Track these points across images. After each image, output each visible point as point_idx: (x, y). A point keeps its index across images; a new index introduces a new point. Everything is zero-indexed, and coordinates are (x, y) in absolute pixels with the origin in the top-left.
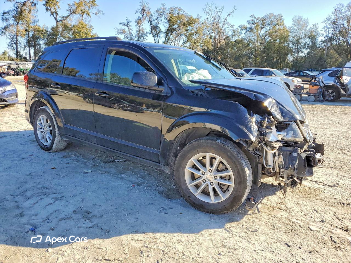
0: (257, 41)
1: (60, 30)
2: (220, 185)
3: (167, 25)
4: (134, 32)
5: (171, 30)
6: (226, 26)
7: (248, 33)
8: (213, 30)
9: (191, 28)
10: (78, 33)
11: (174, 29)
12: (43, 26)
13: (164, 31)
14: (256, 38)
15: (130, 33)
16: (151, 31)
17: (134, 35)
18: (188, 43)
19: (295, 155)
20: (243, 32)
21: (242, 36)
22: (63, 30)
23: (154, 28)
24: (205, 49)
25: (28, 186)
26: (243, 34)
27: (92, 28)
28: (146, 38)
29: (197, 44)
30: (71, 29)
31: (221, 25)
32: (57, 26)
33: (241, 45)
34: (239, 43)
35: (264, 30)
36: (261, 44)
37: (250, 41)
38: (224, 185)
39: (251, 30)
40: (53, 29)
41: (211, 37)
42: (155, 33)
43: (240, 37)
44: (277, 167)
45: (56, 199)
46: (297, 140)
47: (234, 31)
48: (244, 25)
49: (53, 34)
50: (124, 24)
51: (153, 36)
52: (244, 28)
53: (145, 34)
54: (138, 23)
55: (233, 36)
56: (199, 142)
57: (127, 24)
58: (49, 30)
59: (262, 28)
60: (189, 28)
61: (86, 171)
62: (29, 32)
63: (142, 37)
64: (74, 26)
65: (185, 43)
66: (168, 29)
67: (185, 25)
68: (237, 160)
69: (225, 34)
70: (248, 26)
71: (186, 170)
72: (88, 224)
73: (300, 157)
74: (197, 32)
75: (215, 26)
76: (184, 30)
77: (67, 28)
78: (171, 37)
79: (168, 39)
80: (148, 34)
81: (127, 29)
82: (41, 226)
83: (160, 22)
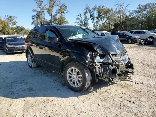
0: (143, 17)
1: (53, 20)
2: (78, 80)
3: (98, 14)
4: (83, 18)
5: (99, 16)
6: (126, 11)
7: (137, 13)
8: (120, 14)
9: (109, 14)
10: (60, 21)
11: (101, 16)
12: (47, 20)
13: (96, 17)
14: (141, 15)
15: (81, 19)
16: (91, 17)
17: (83, 20)
18: (108, 21)
19: (108, 68)
20: (135, 13)
21: (134, 15)
22: (54, 21)
23: (92, 16)
24: (115, 23)
25: (18, 80)
26: (135, 14)
27: (65, 18)
28: (88, 20)
29: (112, 21)
30: (57, 20)
31: (123, 11)
32: (52, 19)
33: (133, 20)
34: (132, 19)
35: (146, 11)
36: (144, 18)
37: (139, 17)
38: (80, 80)
39: (139, 12)
40: (50, 20)
41: (119, 17)
42: (92, 18)
43: (134, 16)
44: (101, 73)
45: (24, 84)
46: (110, 62)
47: (131, 13)
48: (135, 10)
49: (50, 22)
50: (79, 15)
51: (91, 19)
52: (135, 11)
53: (88, 19)
54: (85, 15)
55: (130, 15)
56: (70, 63)
57: (80, 15)
58: (49, 21)
59: (145, 10)
60: (108, 14)
61: (40, 75)
62: (42, 23)
63: (86, 20)
64: (58, 19)
65: (106, 21)
66: (98, 16)
67: (106, 13)
68: (82, 70)
69: (125, 15)
70: (137, 10)
71: (67, 75)
72: (30, 92)
73: (110, 69)
74: (111, 16)
75: (120, 11)
76: (105, 15)
77: (55, 19)
78: (100, 19)
79: (98, 20)
80: (89, 19)
81: (80, 17)
82: (15, 92)
83: (94, 13)
